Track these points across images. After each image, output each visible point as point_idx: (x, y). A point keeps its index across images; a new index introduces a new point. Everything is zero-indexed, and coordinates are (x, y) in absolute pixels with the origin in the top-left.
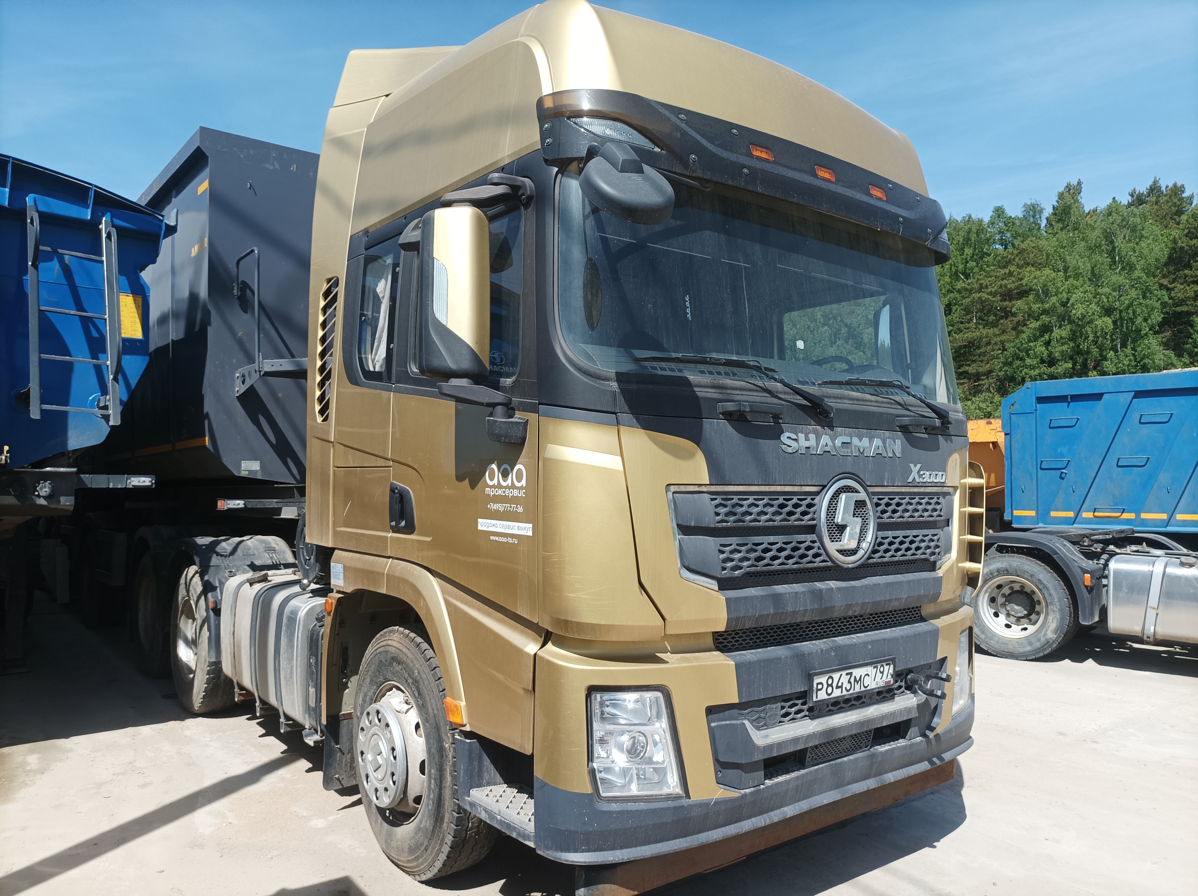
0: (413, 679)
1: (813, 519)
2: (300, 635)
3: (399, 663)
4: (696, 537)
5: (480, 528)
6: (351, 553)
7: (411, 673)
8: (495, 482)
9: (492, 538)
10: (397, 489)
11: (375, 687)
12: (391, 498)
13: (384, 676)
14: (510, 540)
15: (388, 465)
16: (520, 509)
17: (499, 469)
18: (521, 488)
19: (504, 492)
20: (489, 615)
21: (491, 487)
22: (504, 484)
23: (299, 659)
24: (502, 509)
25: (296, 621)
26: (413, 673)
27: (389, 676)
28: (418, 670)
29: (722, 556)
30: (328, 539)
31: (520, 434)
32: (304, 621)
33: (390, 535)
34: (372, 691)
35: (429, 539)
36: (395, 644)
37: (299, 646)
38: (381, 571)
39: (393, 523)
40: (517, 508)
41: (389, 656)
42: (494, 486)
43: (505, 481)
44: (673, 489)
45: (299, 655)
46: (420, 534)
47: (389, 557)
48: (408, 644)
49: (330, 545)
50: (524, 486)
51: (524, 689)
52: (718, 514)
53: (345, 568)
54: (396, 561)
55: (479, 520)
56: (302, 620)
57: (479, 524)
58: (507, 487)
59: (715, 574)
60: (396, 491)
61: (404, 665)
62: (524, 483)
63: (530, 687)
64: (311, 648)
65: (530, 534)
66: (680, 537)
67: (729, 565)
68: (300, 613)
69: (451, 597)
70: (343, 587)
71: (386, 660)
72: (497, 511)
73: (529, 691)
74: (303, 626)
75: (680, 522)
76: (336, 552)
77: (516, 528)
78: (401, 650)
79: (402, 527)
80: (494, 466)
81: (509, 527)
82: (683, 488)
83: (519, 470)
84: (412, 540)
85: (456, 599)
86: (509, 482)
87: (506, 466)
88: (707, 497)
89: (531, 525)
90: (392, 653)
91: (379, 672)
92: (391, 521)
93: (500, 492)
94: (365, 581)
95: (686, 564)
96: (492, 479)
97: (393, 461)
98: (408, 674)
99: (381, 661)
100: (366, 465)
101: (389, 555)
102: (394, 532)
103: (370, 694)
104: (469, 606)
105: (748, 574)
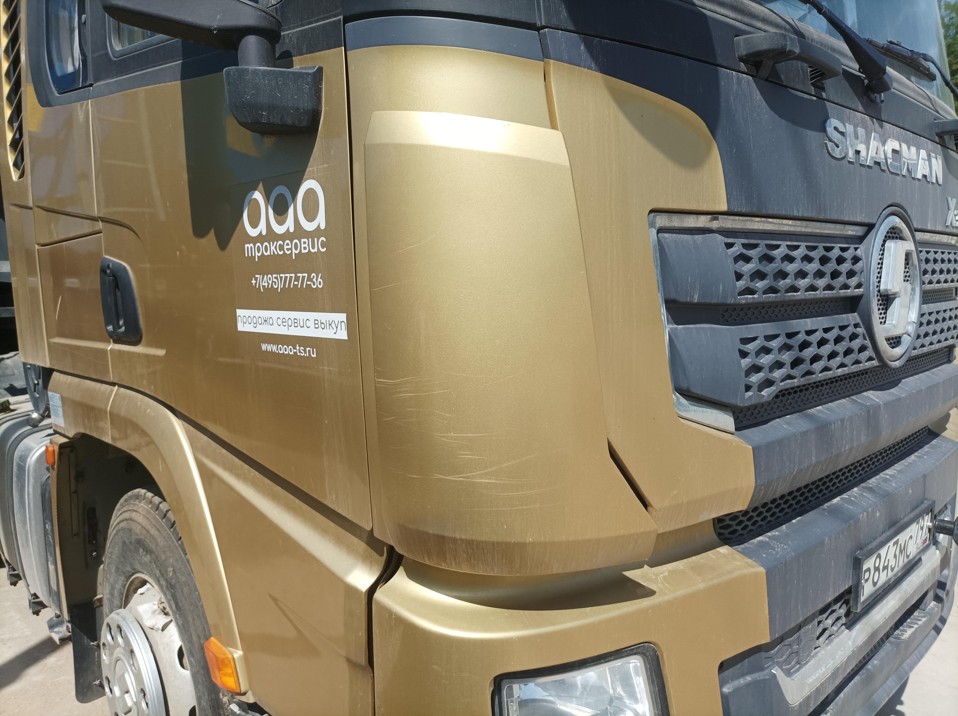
0: (166, 580)
1: (859, 286)
2: (31, 490)
3: (148, 551)
4: (698, 326)
5: (241, 327)
6: (70, 377)
7: (163, 571)
8: (262, 227)
9: (264, 347)
10: (108, 266)
11: (123, 578)
12: (103, 283)
13: (132, 566)
14: (300, 351)
15: (97, 229)
16: (318, 282)
17: (267, 197)
18: (318, 232)
19: (281, 248)
20: (274, 498)
21: (254, 240)
22: (279, 230)
23: (33, 522)
24: (278, 286)
25: (25, 471)
26: (166, 571)
27: (138, 567)
28: (173, 566)
29: (746, 362)
30: (44, 356)
31: (306, 104)
32: (35, 470)
33: (112, 346)
34: (120, 582)
35: (161, 352)
36: (140, 518)
37: (32, 505)
38: (103, 406)
39: (110, 328)
40: (309, 279)
41: (133, 538)
42: (260, 238)
43: (281, 223)
44: (662, 221)
45: (33, 517)
46: (150, 344)
47: (113, 384)
48: (157, 521)
49: (48, 365)
50: (323, 227)
51: (349, 661)
52: (739, 276)
53: (63, 399)
54: (122, 390)
55: (239, 312)
56: (31, 469)
57: (239, 319)
58: (287, 236)
59: (732, 401)
60: (108, 271)
61: (153, 556)
62: (321, 220)
63: (362, 659)
64: (44, 510)
65: (343, 335)
66: (671, 326)
67: (755, 378)
68: (29, 460)
69: (208, 456)
70: (63, 428)
71: (130, 542)
72: (270, 290)
73: (360, 666)
74: (34, 478)
75: (673, 296)
76: (55, 375)
77: (311, 324)
78: (148, 531)
79: (122, 333)
80: (258, 196)
81: (296, 322)
82: (676, 222)
83: (310, 192)
84: (138, 355)
85: (215, 461)
86: (290, 224)
87: (281, 189)
88: (720, 239)
89: (342, 317)
90: (137, 534)
91: (124, 557)
92: (107, 324)
93: (273, 249)
94: (86, 421)
95: (684, 385)
96: (254, 224)
97: (103, 220)
98: (160, 571)
99: (124, 542)
100: (72, 235)
101: (112, 379)
102: (115, 342)
103: (118, 586)
104: (238, 476)
105: (782, 394)
